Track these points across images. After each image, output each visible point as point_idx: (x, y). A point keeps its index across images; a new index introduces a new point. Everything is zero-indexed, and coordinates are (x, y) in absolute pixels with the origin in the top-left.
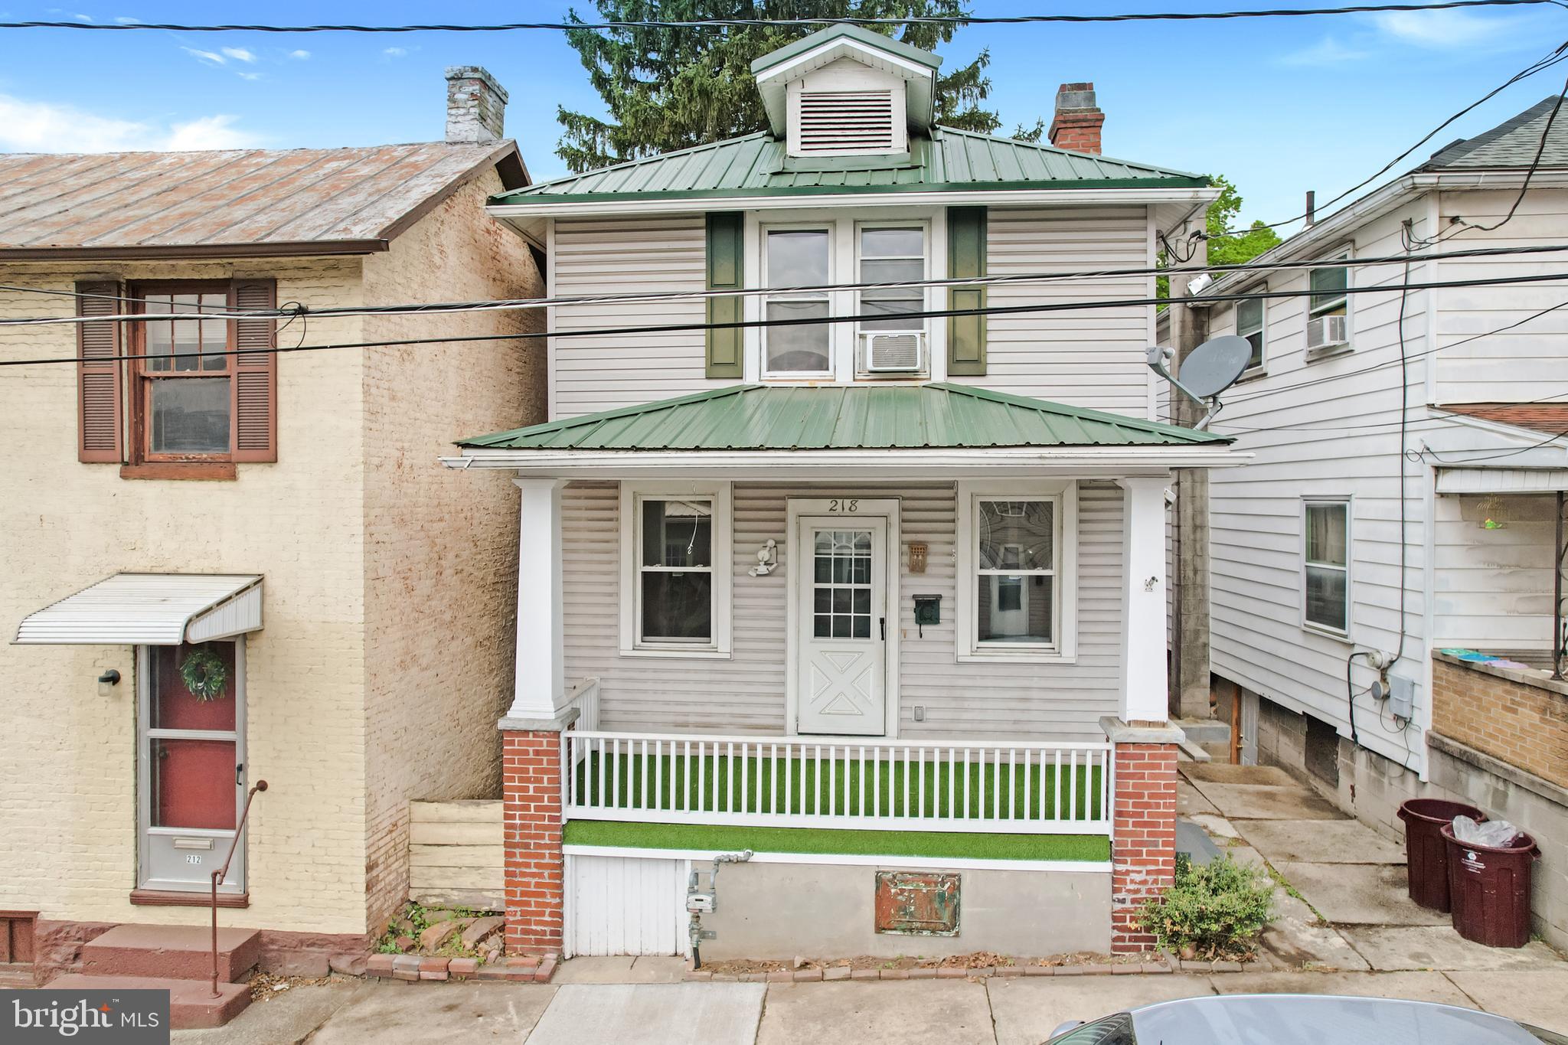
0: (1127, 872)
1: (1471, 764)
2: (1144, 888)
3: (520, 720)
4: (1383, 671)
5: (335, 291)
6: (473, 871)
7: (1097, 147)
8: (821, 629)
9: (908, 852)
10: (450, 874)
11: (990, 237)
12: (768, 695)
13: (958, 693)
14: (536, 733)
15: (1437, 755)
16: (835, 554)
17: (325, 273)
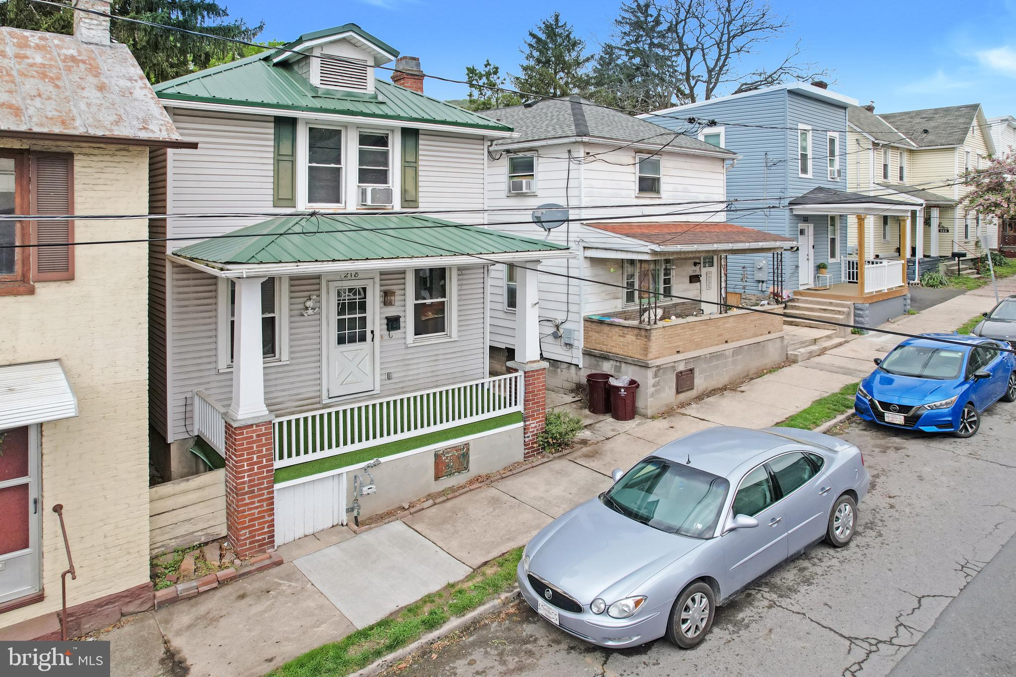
0: (530, 424)
1: (605, 358)
2: (535, 429)
3: (249, 419)
4: (557, 327)
5: (127, 165)
6: (186, 522)
7: (421, 89)
8: (341, 340)
9: (447, 439)
10: (168, 530)
11: (420, 142)
12: (311, 380)
13: (407, 362)
14: (257, 425)
15: (587, 357)
16: (348, 300)
17: (118, 153)
